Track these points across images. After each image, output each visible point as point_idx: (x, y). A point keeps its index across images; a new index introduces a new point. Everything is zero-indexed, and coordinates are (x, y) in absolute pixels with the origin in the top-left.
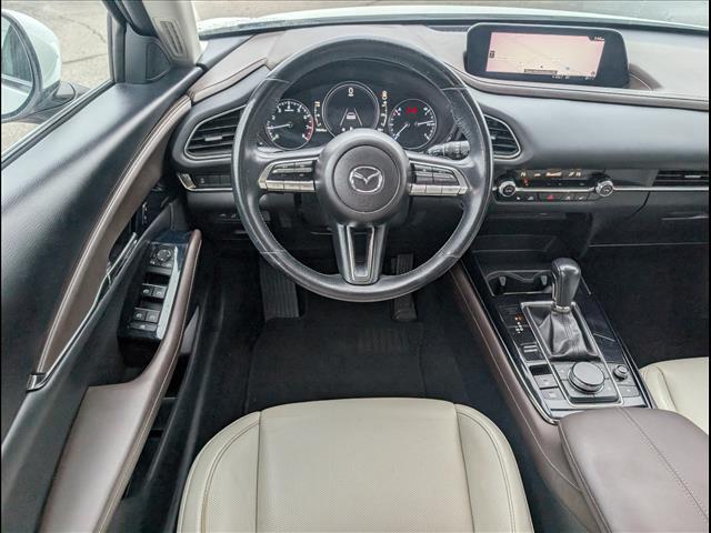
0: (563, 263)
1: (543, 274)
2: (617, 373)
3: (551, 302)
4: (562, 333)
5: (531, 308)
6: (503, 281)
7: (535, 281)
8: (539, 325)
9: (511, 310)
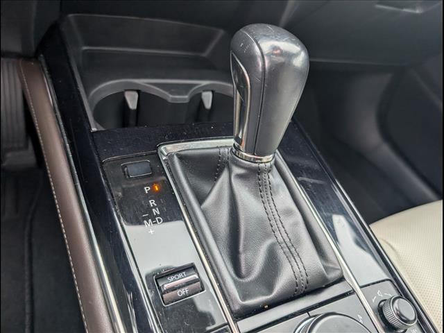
0: (267, 36)
1: (206, 89)
2: (390, 313)
3: (231, 142)
4: (260, 222)
5: (182, 158)
6: (132, 101)
7: (192, 99)
8: (201, 199)
9: (136, 169)
